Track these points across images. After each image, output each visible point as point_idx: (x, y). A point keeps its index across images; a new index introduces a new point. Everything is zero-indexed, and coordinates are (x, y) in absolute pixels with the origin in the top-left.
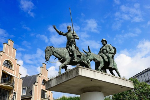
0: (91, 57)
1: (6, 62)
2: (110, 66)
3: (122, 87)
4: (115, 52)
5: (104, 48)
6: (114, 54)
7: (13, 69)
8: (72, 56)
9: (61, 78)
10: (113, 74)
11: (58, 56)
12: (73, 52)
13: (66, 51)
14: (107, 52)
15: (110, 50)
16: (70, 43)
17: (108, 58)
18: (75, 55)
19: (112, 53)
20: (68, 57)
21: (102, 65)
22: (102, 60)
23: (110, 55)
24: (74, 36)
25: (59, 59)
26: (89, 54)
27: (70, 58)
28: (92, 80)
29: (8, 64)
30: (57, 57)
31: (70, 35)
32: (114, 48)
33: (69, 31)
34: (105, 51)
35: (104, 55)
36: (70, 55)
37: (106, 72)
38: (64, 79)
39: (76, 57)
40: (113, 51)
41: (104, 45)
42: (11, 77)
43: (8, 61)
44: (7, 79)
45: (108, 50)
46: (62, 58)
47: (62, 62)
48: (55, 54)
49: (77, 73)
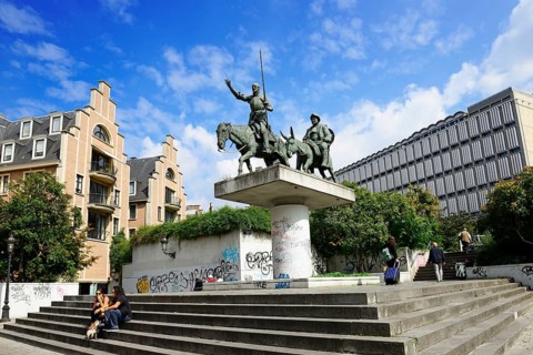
0: (294, 147)
1: (98, 129)
2: (324, 164)
3: (338, 198)
4: (333, 138)
5: (315, 130)
6: (330, 142)
7: (112, 143)
8: (260, 141)
9: (246, 181)
10: (324, 176)
11: (237, 140)
12: (262, 135)
13: (250, 132)
14: (319, 138)
15: (325, 135)
16: (256, 117)
17: (322, 149)
18: (267, 141)
19: (327, 142)
20: (253, 143)
21: (309, 161)
22: (310, 152)
23: (325, 145)
24: (266, 105)
25: (238, 146)
26: (291, 141)
27: (256, 144)
28: (296, 186)
29: (102, 132)
30: (234, 142)
31: (257, 101)
32: (331, 132)
33: (255, 94)
34: (316, 136)
35: (314, 144)
36: (257, 140)
37: (313, 172)
38: (251, 183)
39: (267, 145)
40: (329, 138)
41: (315, 125)
42: (108, 159)
43: (100, 126)
44: (101, 163)
45: (322, 135)
46: (244, 144)
47: (243, 153)
48: (232, 137)
49: (277, 175)
